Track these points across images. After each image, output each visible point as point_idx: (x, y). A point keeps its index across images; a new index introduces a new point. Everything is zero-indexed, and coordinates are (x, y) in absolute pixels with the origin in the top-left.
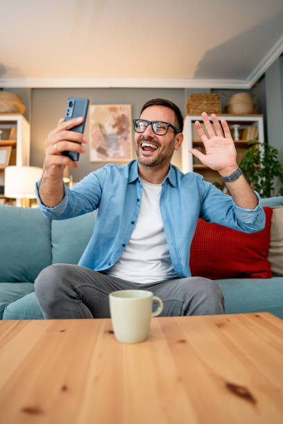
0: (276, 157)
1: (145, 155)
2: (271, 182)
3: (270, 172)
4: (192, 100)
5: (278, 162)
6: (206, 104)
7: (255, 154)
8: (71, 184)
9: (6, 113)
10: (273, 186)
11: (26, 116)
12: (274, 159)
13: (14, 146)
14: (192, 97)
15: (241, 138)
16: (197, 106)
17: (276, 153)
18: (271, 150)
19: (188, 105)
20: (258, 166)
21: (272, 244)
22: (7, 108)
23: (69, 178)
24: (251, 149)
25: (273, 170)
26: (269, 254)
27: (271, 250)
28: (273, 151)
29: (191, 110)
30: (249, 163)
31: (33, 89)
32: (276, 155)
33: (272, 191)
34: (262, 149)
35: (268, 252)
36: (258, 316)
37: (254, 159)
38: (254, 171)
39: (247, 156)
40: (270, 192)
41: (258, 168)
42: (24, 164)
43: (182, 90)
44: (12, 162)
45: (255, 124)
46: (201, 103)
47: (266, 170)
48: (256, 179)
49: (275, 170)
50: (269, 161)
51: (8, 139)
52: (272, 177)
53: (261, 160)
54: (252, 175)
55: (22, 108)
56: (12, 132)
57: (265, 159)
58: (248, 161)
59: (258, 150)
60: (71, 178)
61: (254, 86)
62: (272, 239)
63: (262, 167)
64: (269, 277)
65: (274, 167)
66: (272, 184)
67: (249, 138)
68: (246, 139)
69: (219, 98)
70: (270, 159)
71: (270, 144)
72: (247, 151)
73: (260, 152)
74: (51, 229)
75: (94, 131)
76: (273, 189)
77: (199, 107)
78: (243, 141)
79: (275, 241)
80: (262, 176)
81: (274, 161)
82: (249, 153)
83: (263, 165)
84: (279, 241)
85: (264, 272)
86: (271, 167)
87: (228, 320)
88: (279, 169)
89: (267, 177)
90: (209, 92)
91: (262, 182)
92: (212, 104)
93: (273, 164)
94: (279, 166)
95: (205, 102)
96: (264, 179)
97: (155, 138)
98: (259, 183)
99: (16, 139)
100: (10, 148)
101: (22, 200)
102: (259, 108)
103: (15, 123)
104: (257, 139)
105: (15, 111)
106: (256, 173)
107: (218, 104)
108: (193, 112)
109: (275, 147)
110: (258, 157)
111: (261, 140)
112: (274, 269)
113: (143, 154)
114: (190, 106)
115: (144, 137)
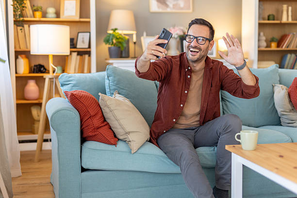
1: (192, 55)
115: (191, 46)
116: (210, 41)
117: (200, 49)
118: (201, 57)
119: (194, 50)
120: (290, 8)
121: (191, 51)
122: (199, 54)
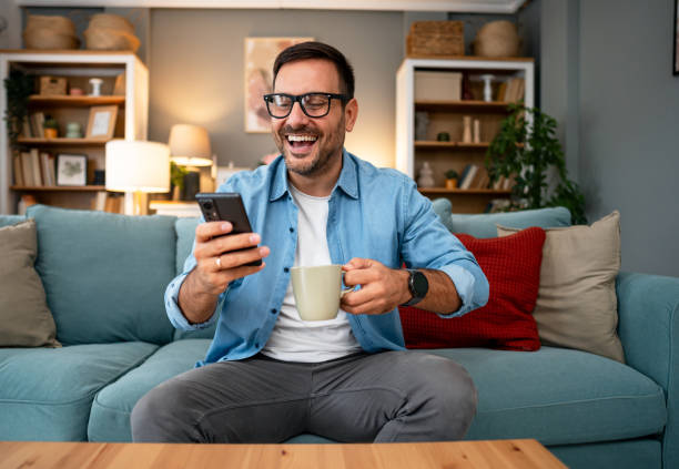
0: (552, 132)
1: (297, 156)
2: (543, 173)
3: (542, 157)
4: (416, 32)
5: (556, 140)
6: (439, 40)
7: (518, 126)
8: (214, 169)
9: (109, 50)
10: (546, 181)
11: (141, 56)
12: (550, 135)
13: (122, 106)
14: (416, 26)
15: (494, 97)
16: (423, 43)
17: (554, 126)
18: (546, 120)
19: (409, 40)
20: (522, 144)
21: (542, 291)
22: (109, 43)
23: (211, 159)
24: (511, 119)
25: (547, 153)
26: (537, 308)
27: (540, 302)
28: (549, 122)
29: (414, 49)
30: (508, 142)
31: (153, 10)
32: (554, 129)
33: (542, 189)
34: (530, 118)
35: (534, 304)
36: (517, 449)
37: (517, 135)
38: (515, 154)
39: (505, 130)
40: (539, 191)
41: (522, 150)
42: (139, 138)
43: (400, 13)
44: (119, 132)
45: (519, 75)
46: (430, 38)
47: (536, 153)
48: (518, 168)
49: (550, 154)
50: (540, 138)
51: (111, 94)
52: (545, 165)
53: (528, 137)
54: (512, 161)
55: (135, 42)
56: (118, 83)
57: (535, 135)
58: (507, 138)
59: (523, 119)
60: (215, 158)
61: (521, 9)
62: (543, 283)
63: (529, 148)
64: (534, 349)
65: (549, 148)
66: (545, 177)
67: (509, 98)
68: (502, 100)
69: (461, 30)
70: (542, 135)
71: (544, 109)
72: (503, 122)
73: (525, 123)
74: (175, 253)
75: (253, 81)
76: (545, 185)
77: (428, 44)
78: (499, 103)
79: (546, 287)
80: (528, 163)
81: (548, 139)
82: (508, 125)
83: (531, 145)
84: (554, 287)
85: (526, 339)
86: (544, 149)
87: (465, 457)
88: (556, 153)
89: (536, 165)
90: (445, 18)
91: (527, 173)
92: (449, 39)
93: (548, 144)
94: (558, 147)
95: (438, 36)
96: (531, 169)
97: (311, 125)
98: (523, 174)
99: (124, 94)
100: (114, 109)
101: (134, 194)
102: (528, 48)
103: (122, 66)
104: (523, 99)
105: (122, 48)
106: (519, 158)
107: (459, 39)
108: (416, 53)
109: (553, 116)
110: (523, 131)
111: (529, 103)
112: (543, 334)
113: (294, 155)
114: (412, 43)
115: (289, 127)
116: (344, 103)
117: (318, 134)
118: (325, 155)
119: (299, 139)
120: (477, 123)
121: (292, 143)
122: (316, 149)
